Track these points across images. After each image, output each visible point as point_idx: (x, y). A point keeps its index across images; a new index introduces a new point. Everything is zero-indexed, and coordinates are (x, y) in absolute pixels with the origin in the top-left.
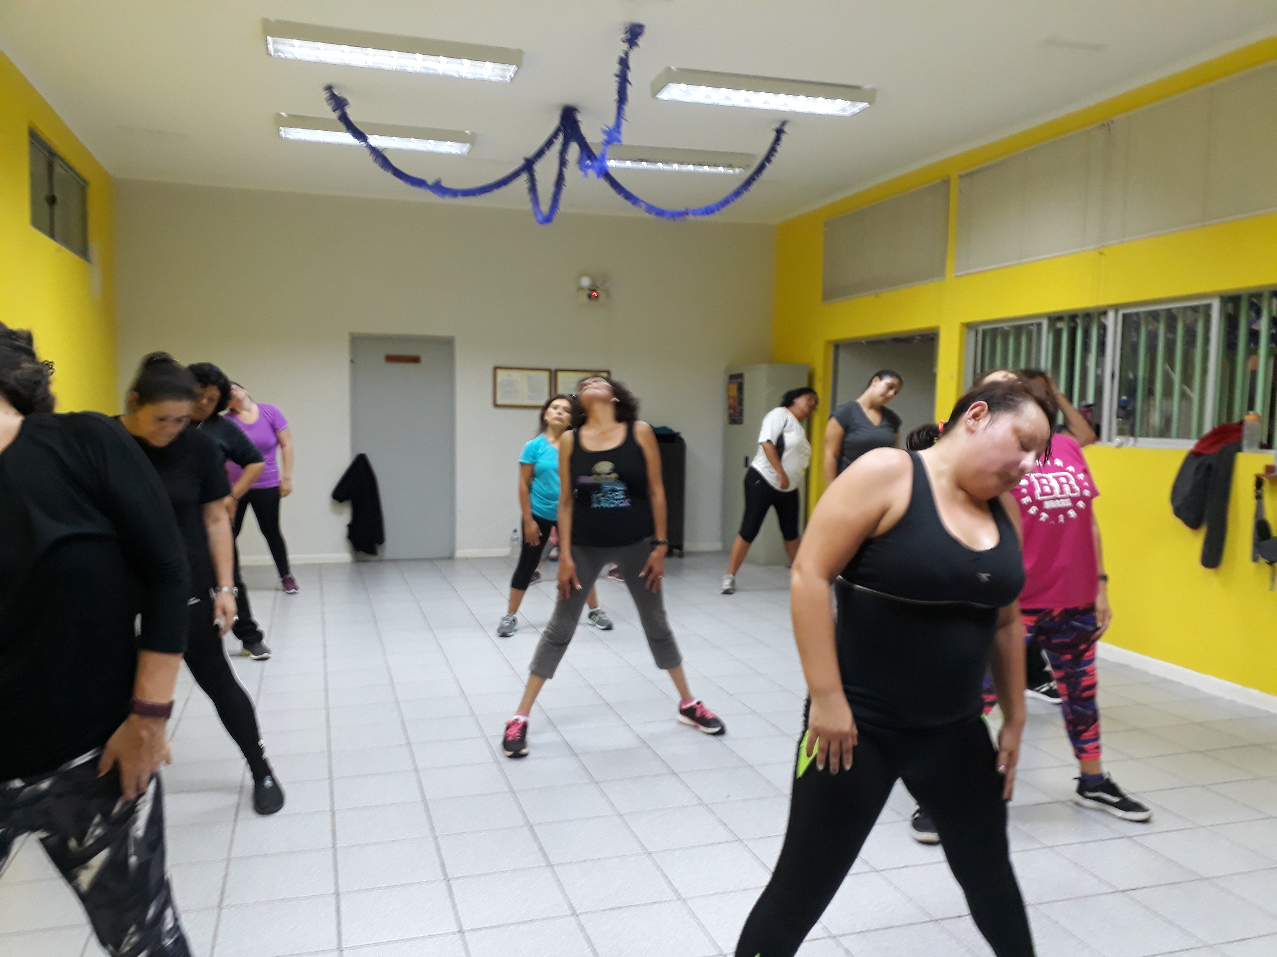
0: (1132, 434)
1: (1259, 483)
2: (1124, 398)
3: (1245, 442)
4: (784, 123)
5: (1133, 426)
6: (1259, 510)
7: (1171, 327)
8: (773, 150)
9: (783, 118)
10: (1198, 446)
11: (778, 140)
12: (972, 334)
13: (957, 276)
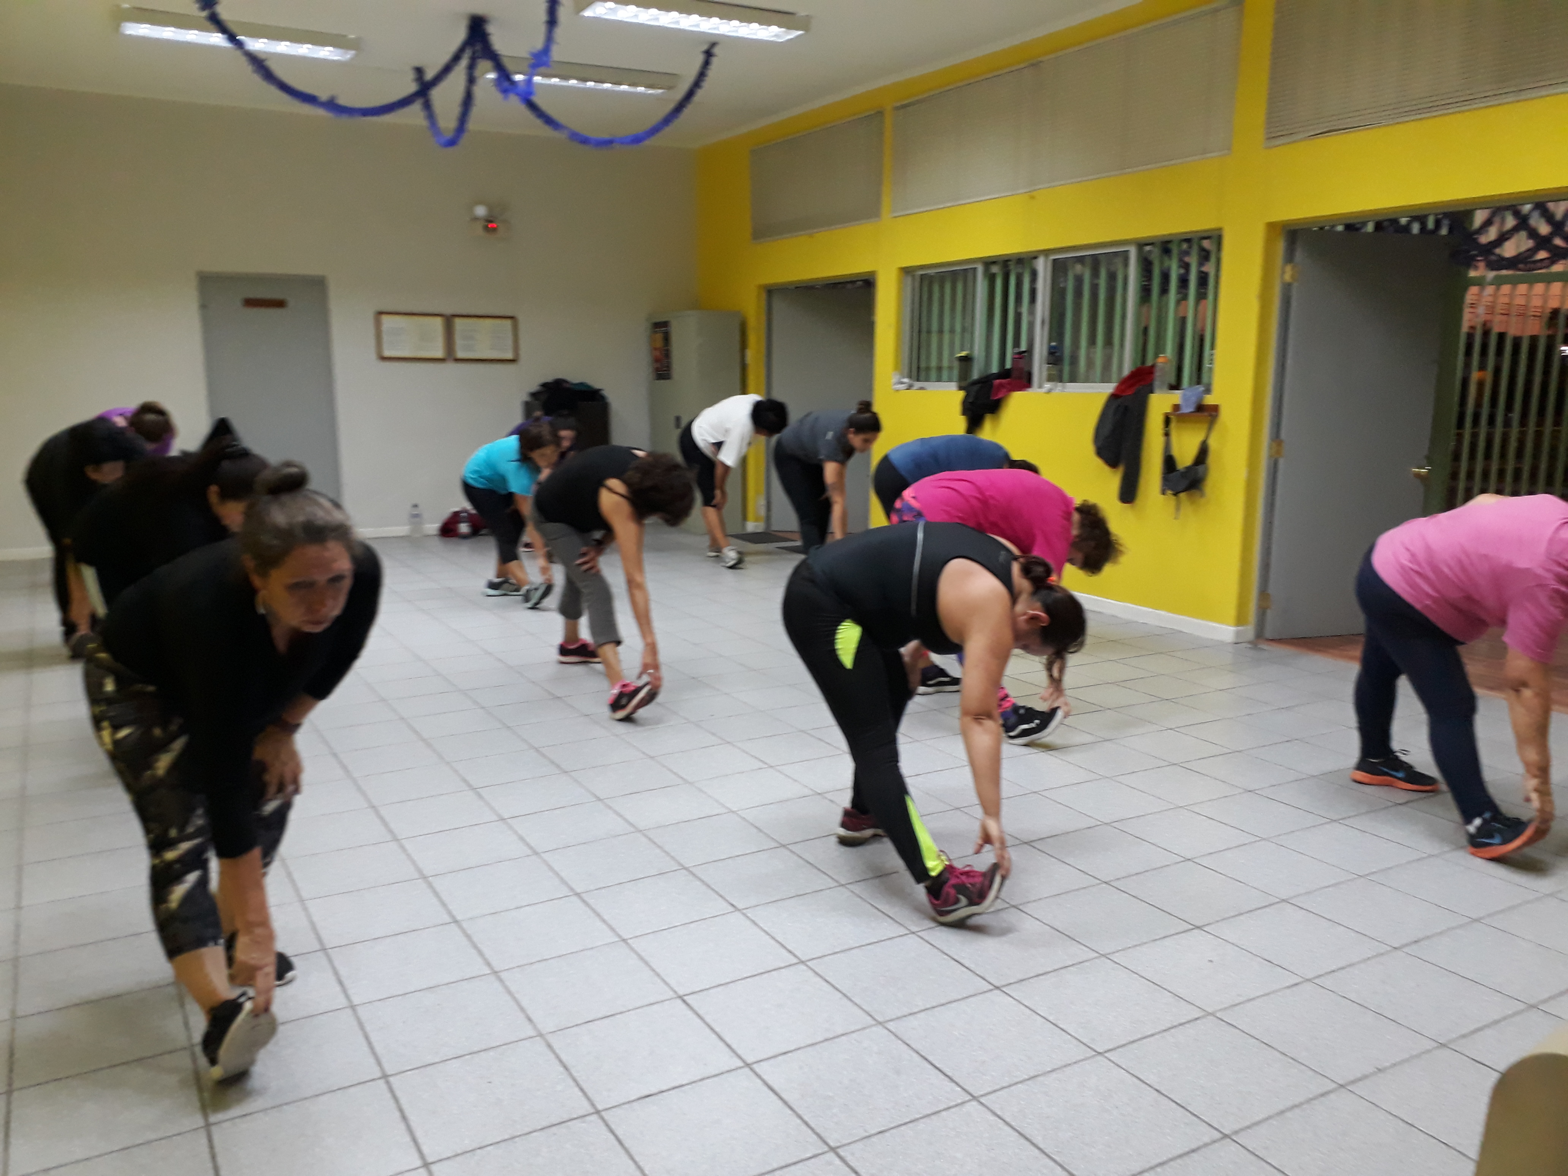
0: (1061, 380)
1: (1167, 421)
2: (1053, 344)
3: (1157, 383)
4: (714, 45)
5: (1061, 372)
6: (1167, 447)
7: (1095, 273)
8: (702, 75)
9: (713, 40)
10: (1118, 388)
11: (706, 64)
12: (909, 280)
13: (895, 217)
